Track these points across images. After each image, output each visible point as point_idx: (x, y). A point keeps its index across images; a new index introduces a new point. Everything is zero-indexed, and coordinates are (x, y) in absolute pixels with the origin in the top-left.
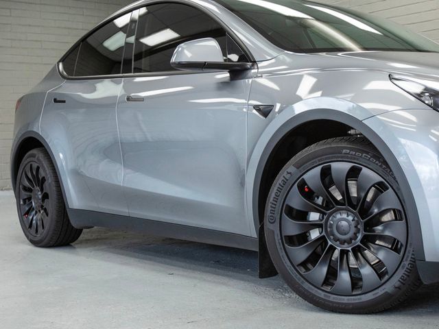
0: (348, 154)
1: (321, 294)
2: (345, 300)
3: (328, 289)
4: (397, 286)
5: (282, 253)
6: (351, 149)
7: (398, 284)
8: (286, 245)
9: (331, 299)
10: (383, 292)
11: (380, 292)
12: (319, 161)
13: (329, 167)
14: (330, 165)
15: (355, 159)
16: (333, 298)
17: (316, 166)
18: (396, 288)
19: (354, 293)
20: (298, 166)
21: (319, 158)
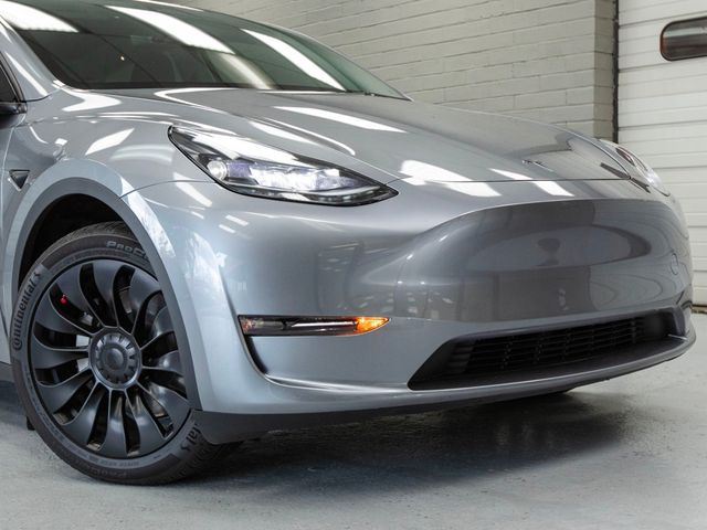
0: (115, 247)
1: (86, 456)
2: (118, 464)
3: (95, 447)
4: (184, 446)
5: (33, 395)
6: (119, 240)
7: (186, 443)
8: (38, 383)
9: (99, 463)
10: (167, 454)
11: (162, 454)
12: (77, 257)
13: (91, 268)
14: (92, 265)
15: (124, 255)
16: (102, 461)
17: (74, 265)
18: (183, 448)
19: (129, 455)
20: (48, 265)
21: (77, 253)
